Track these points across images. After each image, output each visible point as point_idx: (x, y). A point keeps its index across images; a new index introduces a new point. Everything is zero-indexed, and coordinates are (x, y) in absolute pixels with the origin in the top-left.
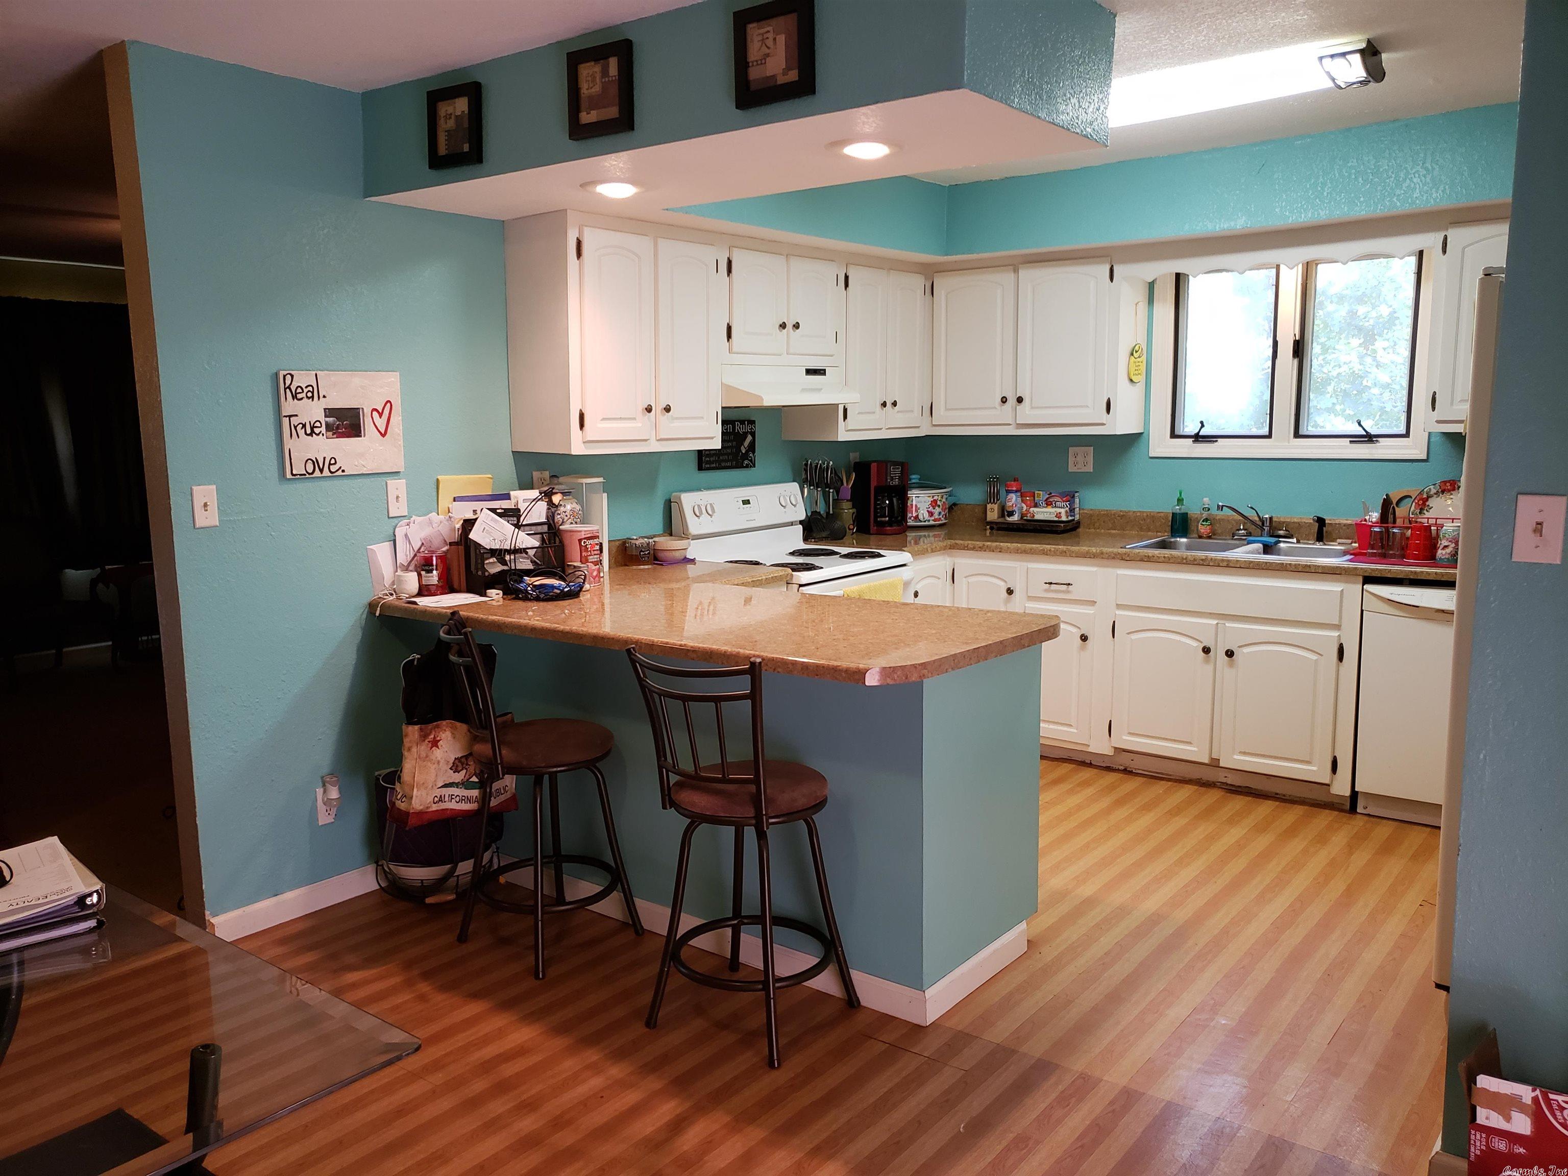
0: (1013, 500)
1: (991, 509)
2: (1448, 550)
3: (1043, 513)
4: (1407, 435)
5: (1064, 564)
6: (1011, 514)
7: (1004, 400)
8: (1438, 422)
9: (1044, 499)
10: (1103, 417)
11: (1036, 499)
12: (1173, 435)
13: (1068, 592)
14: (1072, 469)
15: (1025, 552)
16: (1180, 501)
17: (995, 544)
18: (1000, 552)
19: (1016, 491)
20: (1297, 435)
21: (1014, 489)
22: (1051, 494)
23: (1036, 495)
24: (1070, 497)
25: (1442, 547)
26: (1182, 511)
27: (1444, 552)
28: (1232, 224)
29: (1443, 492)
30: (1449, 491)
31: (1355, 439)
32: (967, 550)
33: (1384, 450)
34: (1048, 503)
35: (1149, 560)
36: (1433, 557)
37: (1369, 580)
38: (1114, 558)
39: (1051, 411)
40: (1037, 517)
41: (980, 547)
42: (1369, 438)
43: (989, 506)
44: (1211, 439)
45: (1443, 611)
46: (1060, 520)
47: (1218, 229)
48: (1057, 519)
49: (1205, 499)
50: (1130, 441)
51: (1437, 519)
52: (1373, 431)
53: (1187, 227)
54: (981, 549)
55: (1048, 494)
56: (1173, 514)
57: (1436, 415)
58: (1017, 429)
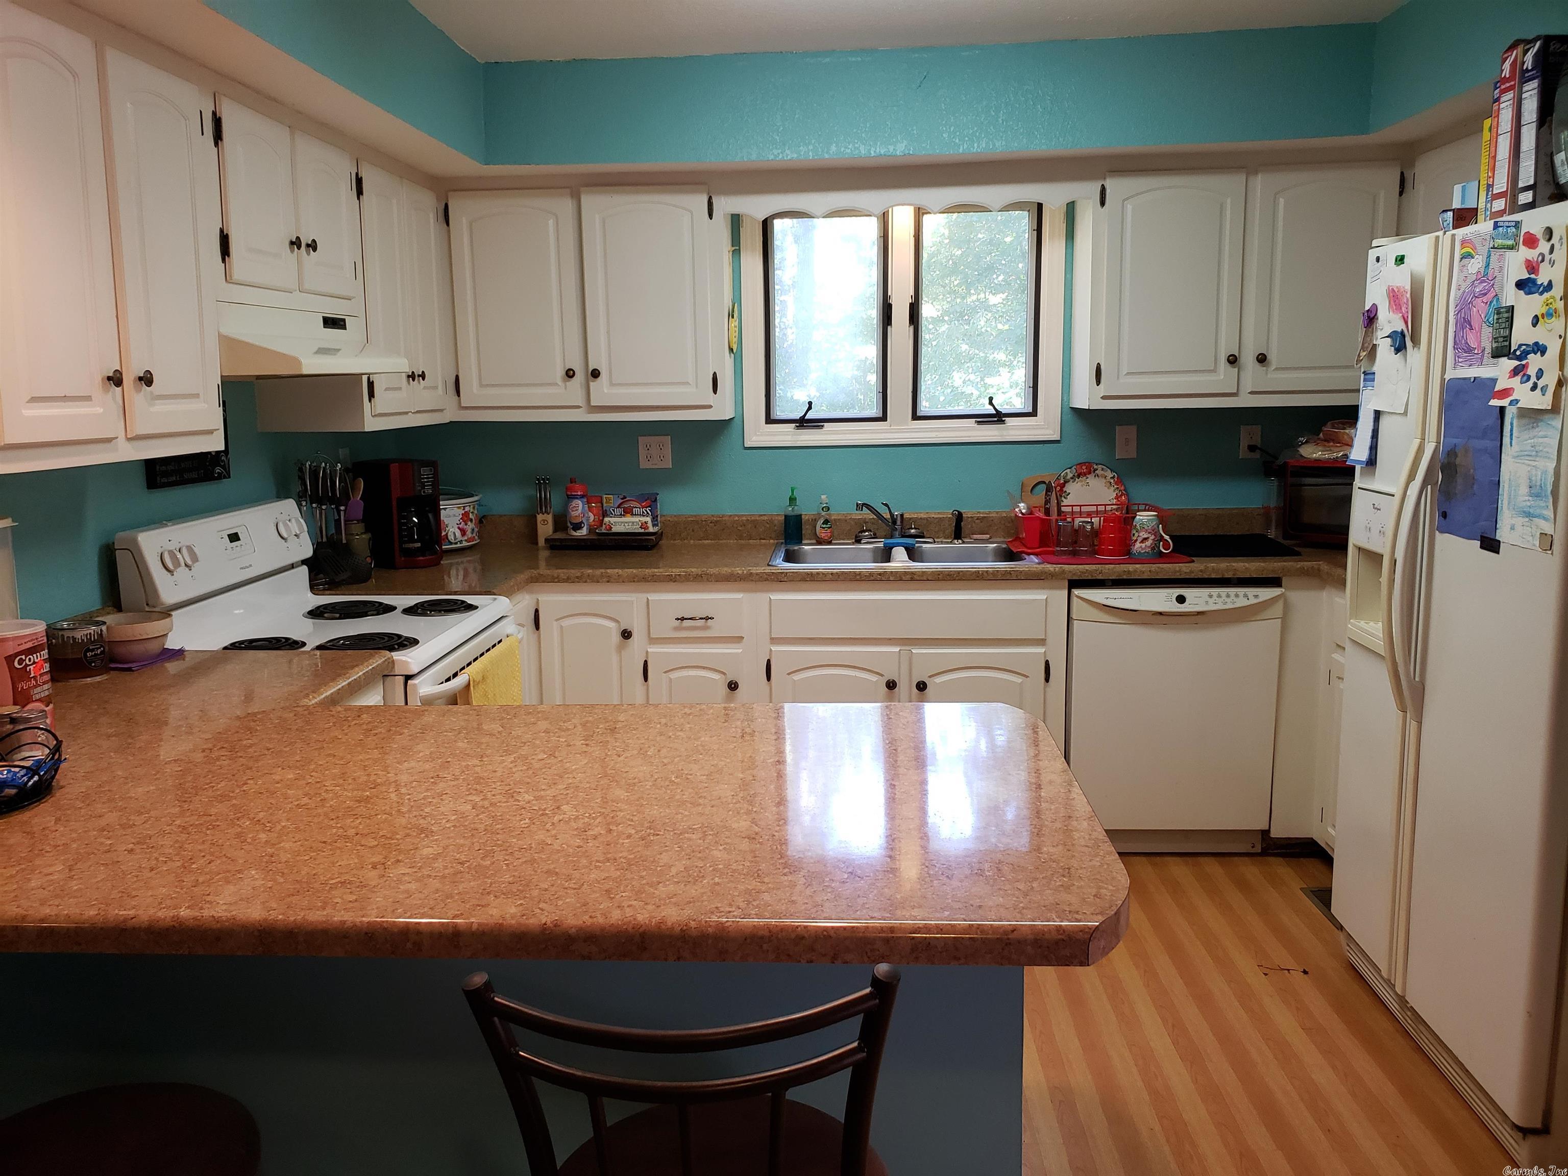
0: (578, 508)
1: (544, 521)
2: (1148, 543)
3: (622, 524)
4: (1034, 413)
5: (703, 591)
6: (577, 527)
7: (570, 374)
8: (1104, 398)
9: (616, 506)
10: (710, 398)
11: (605, 505)
12: (769, 420)
14: (644, 464)
15: (644, 579)
16: (792, 500)
17: (598, 572)
18: (608, 582)
19: (582, 496)
20: (915, 417)
21: (579, 493)
22: (625, 497)
23: (605, 500)
24: (651, 501)
25: (1140, 539)
26: (796, 513)
27: (1143, 545)
28: (891, 148)
29: (1079, 476)
30: (1085, 474)
31: (983, 419)
32: (559, 582)
33: (1015, 430)
34: (628, 511)
35: (812, 579)
36: (1128, 552)
37: (1075, 584)
38: (766, 580)
39: (634, 390)
40: (615, 529)
41: (577, 577)
42: (998, 417)
43: (540, 517)
44: (817, 423)
45: (1161, 613)
46: (646, 531)
48: (643, 531)
49: (823, 497)
50: (718, 428)
52: (1004, 409)
53: (833, 148)
54: (580, 579)
55: (622, 499)
56: (786, 516)
57: (1102, 390)
58: (589, 413)
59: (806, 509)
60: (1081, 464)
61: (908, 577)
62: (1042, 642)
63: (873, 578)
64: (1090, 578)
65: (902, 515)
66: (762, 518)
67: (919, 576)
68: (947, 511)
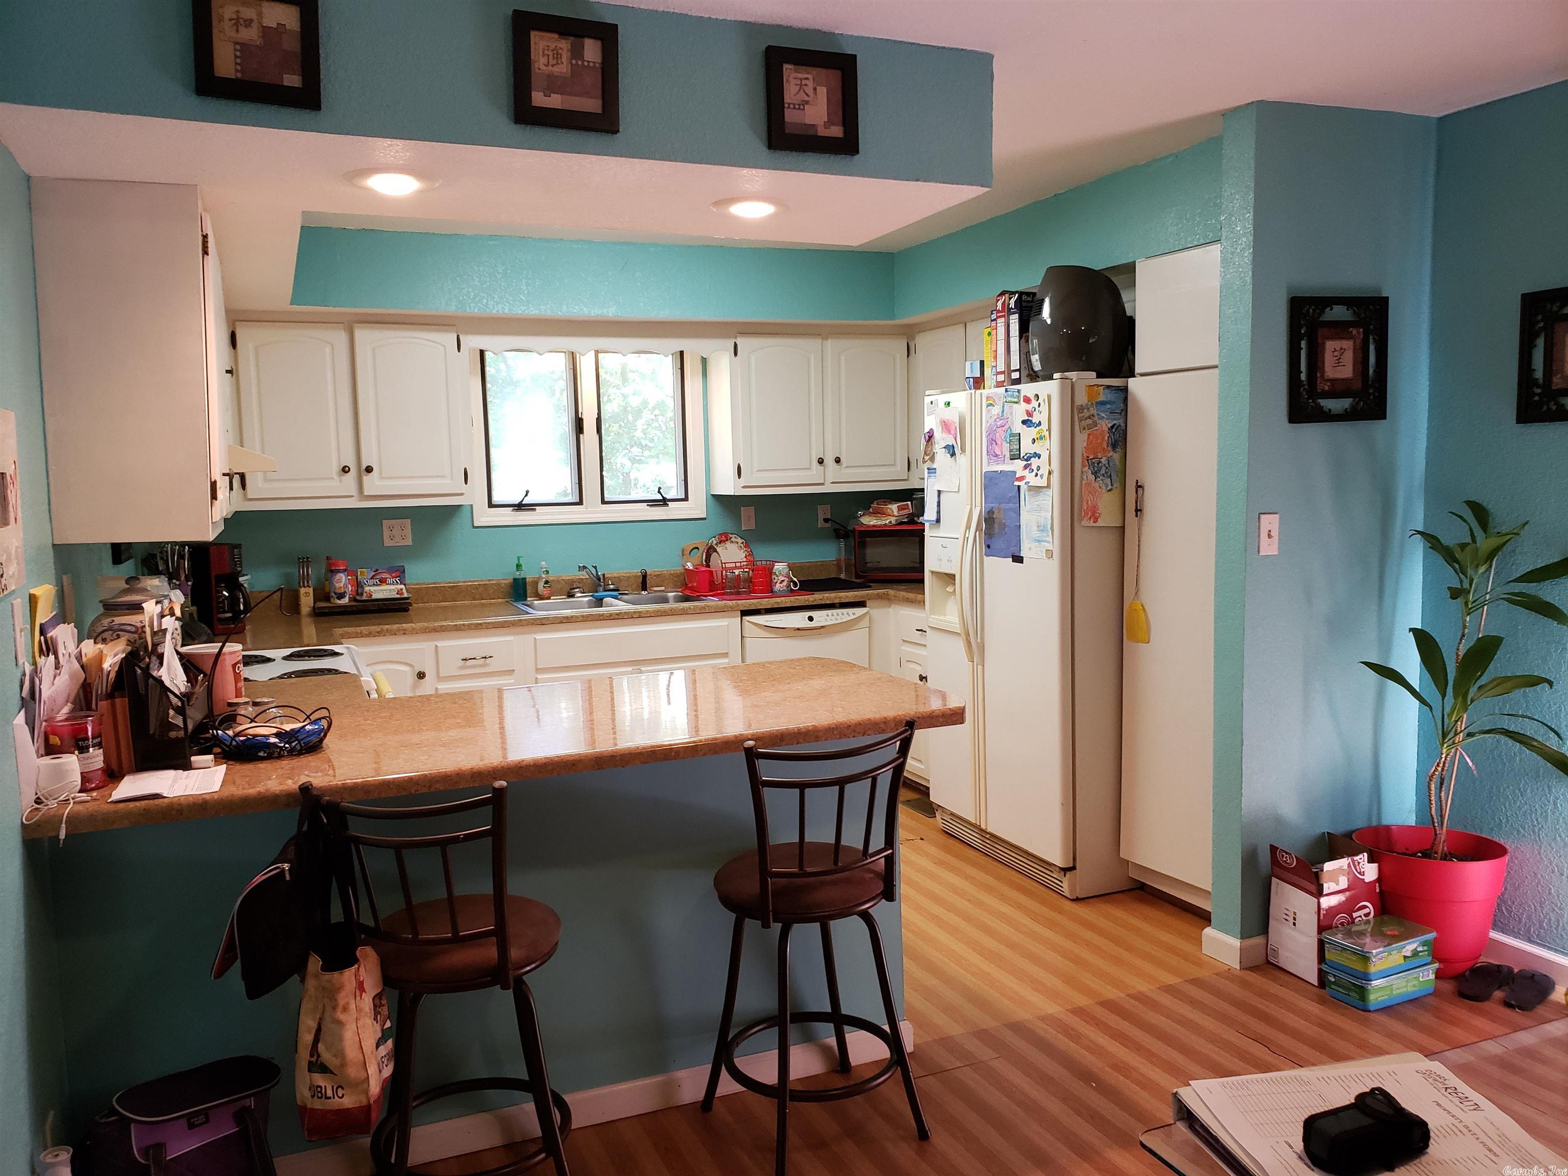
0: (342, 581)
1: (306, 593)
2: (785, 583)
3: (381, 592)
4: (686, 499)
5: (481, 636)
6: (341, 596)
7: (345, 470)
8: (744, 487)
9: (370, 577)
10: (461, 487)
11: (359, 577)
12: (491, 505)
13: (485, 665)
14: (388, 543)
15: (435, 630)
16: (519, 566)
17: (395, 626)
18: (404, 634)
19: (345, 570)
20: (604, 502)
21: (342, 568)
22: (377, 570)
23: (359, 573)
24: (400, 573)
25: (779, 581)
26: (523, 576)
27: (782, 585)
29: (720, 543)
30: (724, 541)
31: (652, 503)
32: (362, 637)
33: (675, 511)
34: (383, 581)
35: (568, 621)
36: (773, 590)
37: (745, 613)
38: (533, 624)
39: (398, 482)
40: (375, 596)
41: (378, 632)
42: (664, 502)
43: (303, 590)
44: (531, 507)
45: (798, 629)
46: (402, 596)
47: (593, 315)
48: (399, 596)
49: (544, 563)
50: (452, 511)
51: (735, 563)
52: (668, 497)
54: (379, 634)
55: (375, 572)
56: (514, 579)
57: (743, 481)
58: (361, 501)
59: (529, 574)
60: (721, 535)
61: (637, 615)
62: (726, 655)
63: (612, 618)
64: (754, 608)
65: (604, 575)
66: (492, 582)
67: (645, 614)
68: (637, 571)
